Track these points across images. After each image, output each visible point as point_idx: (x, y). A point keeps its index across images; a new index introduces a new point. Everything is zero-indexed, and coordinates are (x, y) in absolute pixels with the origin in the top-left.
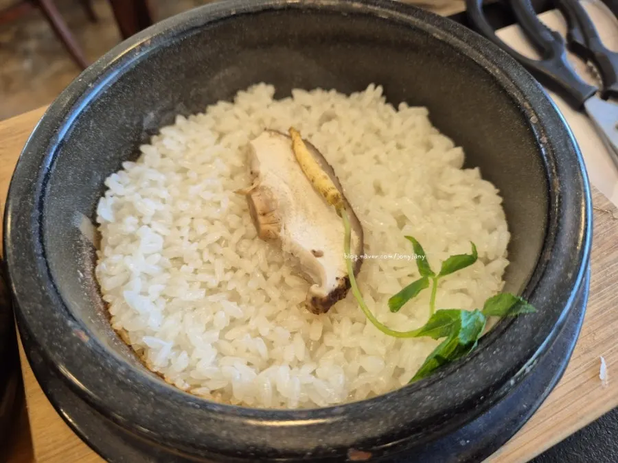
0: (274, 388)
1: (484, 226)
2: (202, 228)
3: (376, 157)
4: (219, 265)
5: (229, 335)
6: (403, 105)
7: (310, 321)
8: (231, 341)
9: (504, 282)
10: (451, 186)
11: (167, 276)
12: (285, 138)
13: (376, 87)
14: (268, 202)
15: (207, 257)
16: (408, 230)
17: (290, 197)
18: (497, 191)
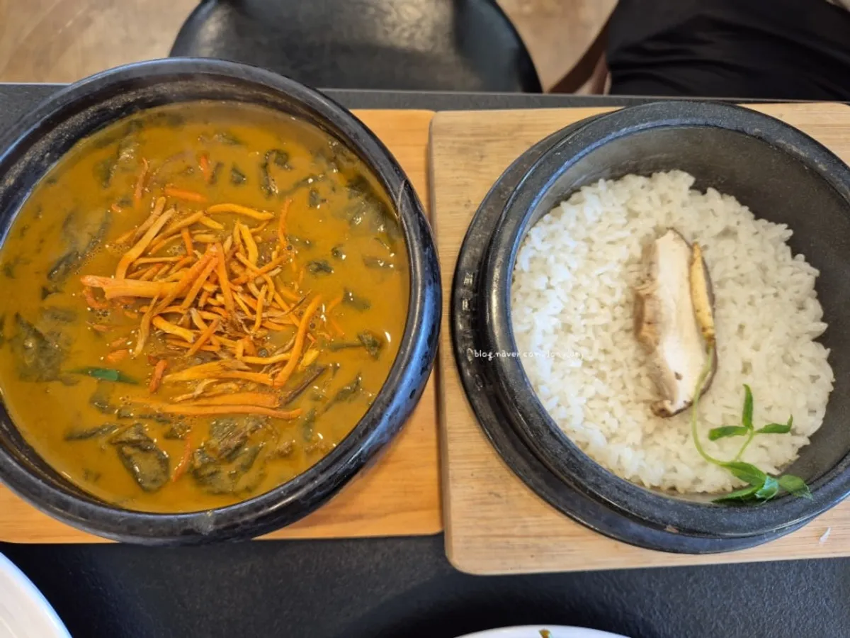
0: (619, 457)
1: (808, 404)
2: (594, 308)
3: (752, 297)
4: (597, 346)
5: (592, 404)
6: (801, 257)
7: (649, 418)
8: (591, 409)
9: (798, 456)
10: (801, 356)
11: (556, 338)
12: (685, 245)
13: (788, 228)
14: (656, 313)
15: (590, 334)
16: (749, 380)
17: (673, 316)
18: (834, 380)
